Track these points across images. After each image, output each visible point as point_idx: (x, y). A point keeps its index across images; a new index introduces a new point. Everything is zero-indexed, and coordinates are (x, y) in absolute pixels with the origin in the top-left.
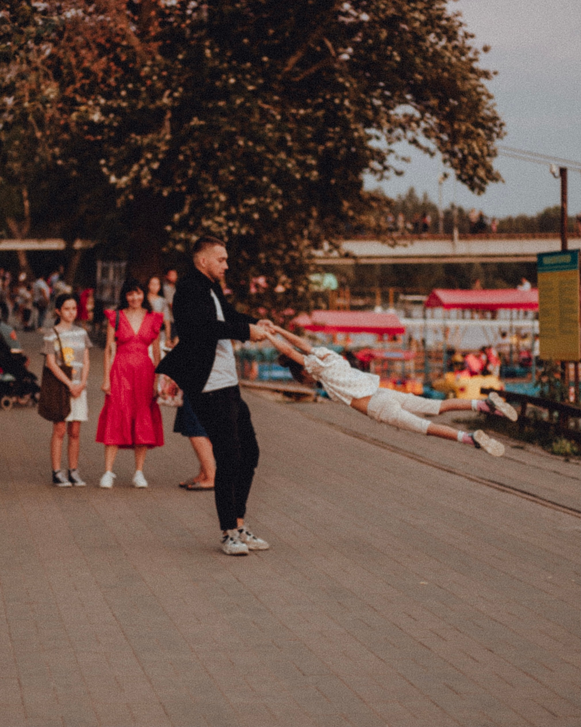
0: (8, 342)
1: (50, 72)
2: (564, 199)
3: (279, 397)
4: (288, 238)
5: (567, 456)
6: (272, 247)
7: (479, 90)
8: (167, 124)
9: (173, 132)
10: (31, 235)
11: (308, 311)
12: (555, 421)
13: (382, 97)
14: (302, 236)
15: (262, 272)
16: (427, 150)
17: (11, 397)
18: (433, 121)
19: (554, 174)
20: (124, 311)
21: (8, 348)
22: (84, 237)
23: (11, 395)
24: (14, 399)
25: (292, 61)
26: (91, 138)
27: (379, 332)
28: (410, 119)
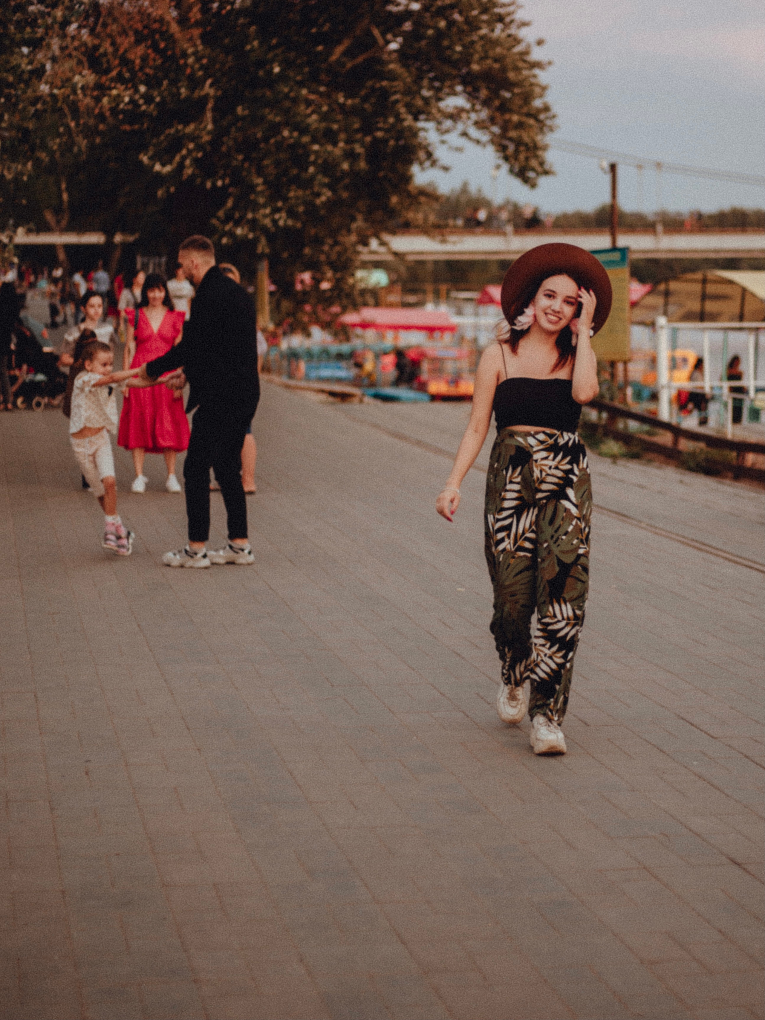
0: (39, 339)
1: (84, 59)
2: (614, 195)
3: (323, 397)
4: (334, 233)
5: (614, 458)
6: (317, 241)
7: (533, 80)
8: (209, 115)
9: (215, 121)
10: (70, 228)
11: (356, 307)
12: (603, 422)
13: (431, 88)
14: (349, 231)
15: (306, 268)
16: (478, 142)
17: (43, 398)
18: (484, 114)
19: (602, 169)
20: (145, 310)
21: (40, 348)
22: (124, 231)
23: (42, 395)
24: (46, 400)
25: (339, 50)
26: (127, 128)
27: (430, 330)
28: (461, 110)
